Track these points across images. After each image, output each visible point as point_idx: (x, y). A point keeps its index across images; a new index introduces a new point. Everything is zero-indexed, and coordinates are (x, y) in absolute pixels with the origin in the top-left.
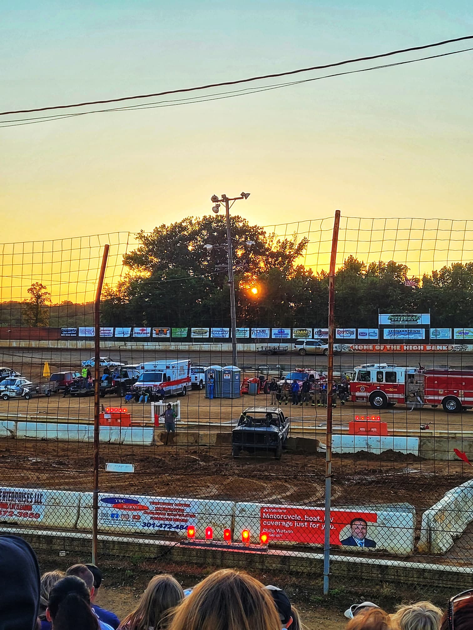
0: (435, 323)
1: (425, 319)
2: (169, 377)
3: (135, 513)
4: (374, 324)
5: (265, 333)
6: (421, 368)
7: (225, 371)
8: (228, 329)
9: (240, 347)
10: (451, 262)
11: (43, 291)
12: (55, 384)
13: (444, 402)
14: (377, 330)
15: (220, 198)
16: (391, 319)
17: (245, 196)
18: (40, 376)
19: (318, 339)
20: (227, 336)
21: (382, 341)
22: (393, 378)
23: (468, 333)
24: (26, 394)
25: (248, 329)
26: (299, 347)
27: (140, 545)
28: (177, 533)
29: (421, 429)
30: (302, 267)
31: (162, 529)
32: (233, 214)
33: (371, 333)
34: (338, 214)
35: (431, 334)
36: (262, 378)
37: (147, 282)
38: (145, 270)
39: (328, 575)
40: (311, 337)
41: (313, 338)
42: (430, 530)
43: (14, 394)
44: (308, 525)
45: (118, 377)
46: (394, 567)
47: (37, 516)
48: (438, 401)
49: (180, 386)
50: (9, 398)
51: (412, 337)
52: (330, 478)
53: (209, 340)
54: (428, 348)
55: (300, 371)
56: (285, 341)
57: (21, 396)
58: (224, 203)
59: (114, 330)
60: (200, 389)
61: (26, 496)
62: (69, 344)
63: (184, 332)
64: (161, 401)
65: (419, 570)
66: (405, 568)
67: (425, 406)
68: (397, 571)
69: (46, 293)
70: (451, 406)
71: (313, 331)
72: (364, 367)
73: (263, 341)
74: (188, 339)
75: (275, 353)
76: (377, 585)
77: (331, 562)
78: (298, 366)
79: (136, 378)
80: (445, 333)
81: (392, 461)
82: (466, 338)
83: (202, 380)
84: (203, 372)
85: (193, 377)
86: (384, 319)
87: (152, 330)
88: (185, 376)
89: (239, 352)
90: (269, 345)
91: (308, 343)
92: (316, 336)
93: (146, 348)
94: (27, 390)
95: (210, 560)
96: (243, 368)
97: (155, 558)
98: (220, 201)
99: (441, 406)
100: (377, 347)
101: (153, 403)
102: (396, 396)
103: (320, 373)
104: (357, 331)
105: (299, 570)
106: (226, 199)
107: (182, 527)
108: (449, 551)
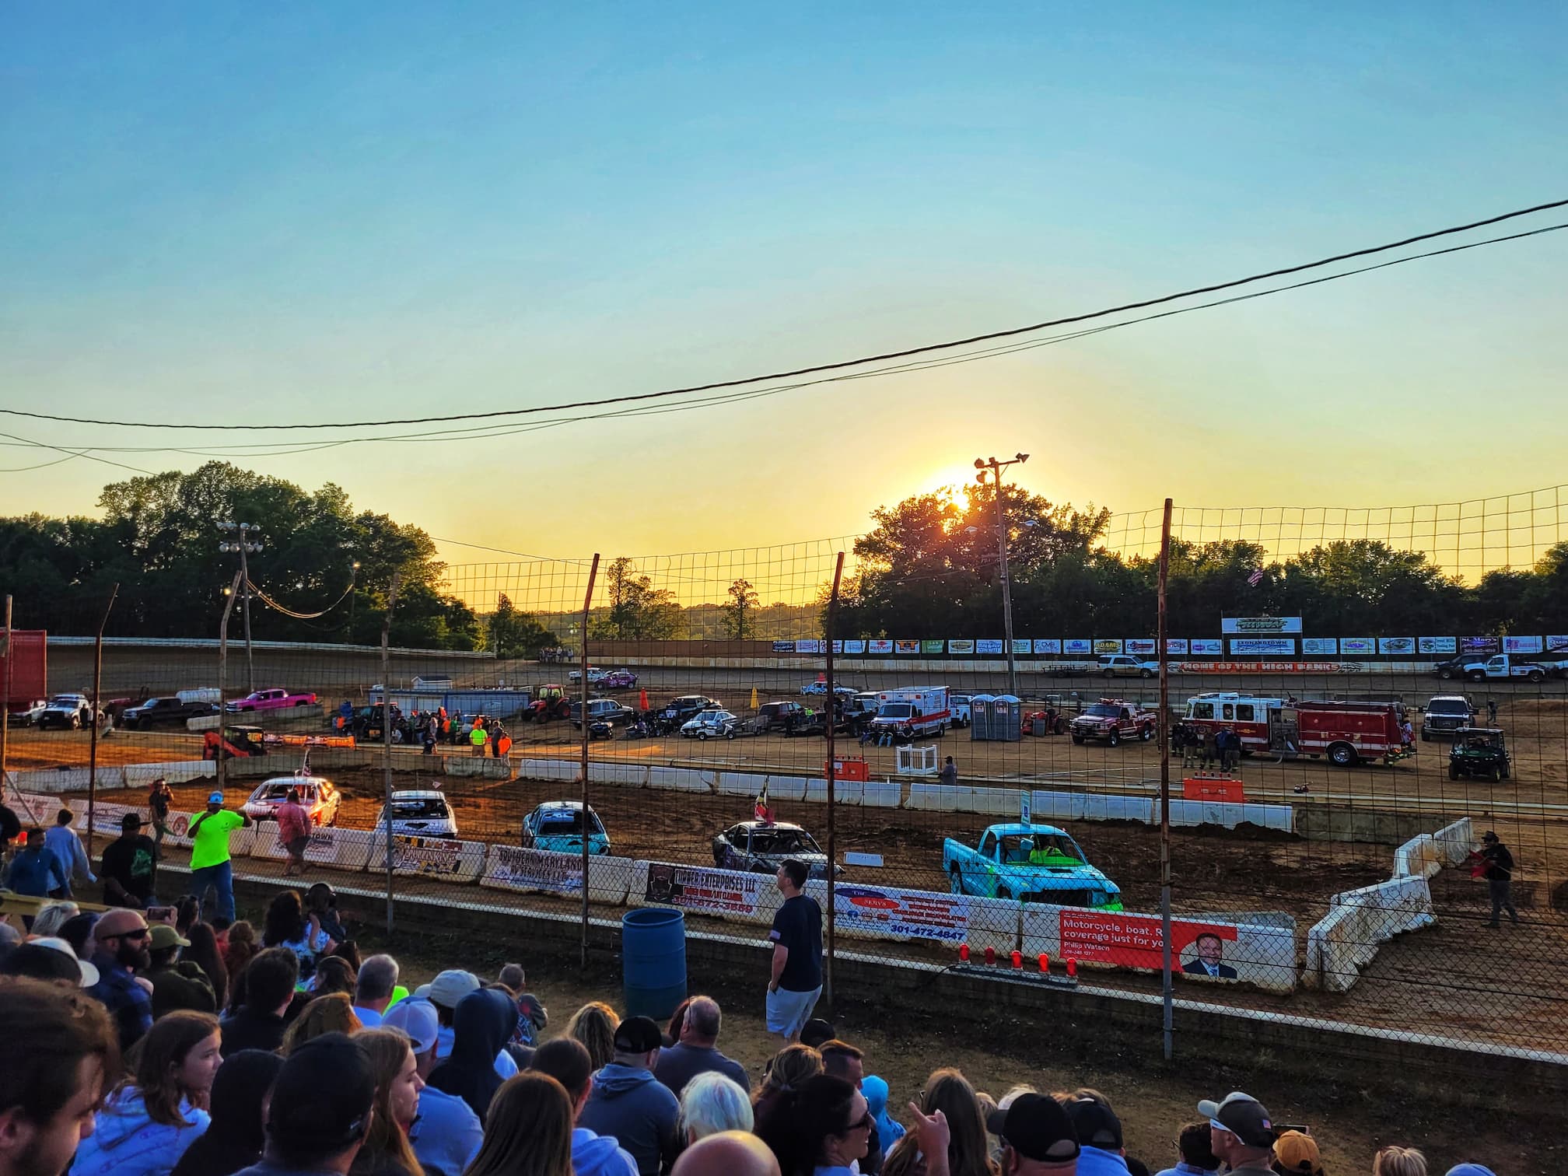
0: (1309, 631)
1: (1294, 624)
2: (920, 711)
3: (882, 911)
4: (1215, 632)
5: (1055, 645)
6: (1292, 700)
7: (998, 702)
8: (1001, 641)
9: (1018, 666)
10: (1329, 541)
11: (748, 591)
12: (765, 719)
13: (1330, 750)
14: (1220, 642)
15: (987, 462)
16: (1241, 626)
17: (1021, 458)
18: (745, 707)
19: (1131, 655)
20: (1000, 651)
21: (1227, 656)
22: (1248, 714)
23: (1362, 646)
24: (729, 732)
25: (1029, 641)
26: (1103, 666)
27: (892, 968)
28: (940, 942)
29: (1296, 791)
30: (1101, 550)
31: (919, 935)
32: (1004, 482)
33: (1211, 646)
34: (1168, 504)
35: (1304, 647)
36: (1051, 712)
37: (886, 576)
38: (884, 560)
39: (1171, 1031)
40: (1121, 652)
41: (1124, 653)
42: (1321, 955)
43: (713, 733)
44: (1132, 940)
45: (851, 710)
46: (1272, 1023)
47: (749, 908)
48: (1321, 749)
49: (935, 723)
50: (707, 738)
51: (1274, 651)
52: (1168, 887)
53: (974, 657)
54: (1300, 667)
55: (1108, 703)
56: (1083, 658)
57: (722, 735)
58: (993, 469)
59: (843, 643)
60: (964, 727)
61: (735, 881)
62: (782, 663)
63: (936, 646)
64: (910, 745)
65: (1312, 1030)
66: (1290, 1026)
67: (1300, 756)
68: (1278, 1032)
69: (752, 594)
70: (1341, 757)
71: (1124, 643)
72: (1203, 698)
73: (1049, 657)
74: (945, 655)
75: (1068, 674)
76: (1248, 1049)
77: (1175, 1009)
78: (1104, 695)
79: (874, 711)
80: (1326, 645)
81: (1254, 839)
82: (1361, 652)
83: (965, 715)
84: (968, 703)
85: (953, 710)
86: (1229, 625)
87: (894, 644)
88: (943, 710)
89: (1019, 673)
90: (1061, 663)
91: (1117, 661)
92: (1129, 651)
93: (886, 668)
94: (729, 726)
95: (992, 996)
96: (1024, 697)
97: (915, 989)
98: (987, 466)
99: (1324, 757)
100: (1222, 666)
101: (899, 749)
102: (1254, 740)
103: (1136, 704)
104: (1189, 643)
105: (1126, 1020)
106: (994, 464)
107: (947, 935)
108: (1353, 988)
